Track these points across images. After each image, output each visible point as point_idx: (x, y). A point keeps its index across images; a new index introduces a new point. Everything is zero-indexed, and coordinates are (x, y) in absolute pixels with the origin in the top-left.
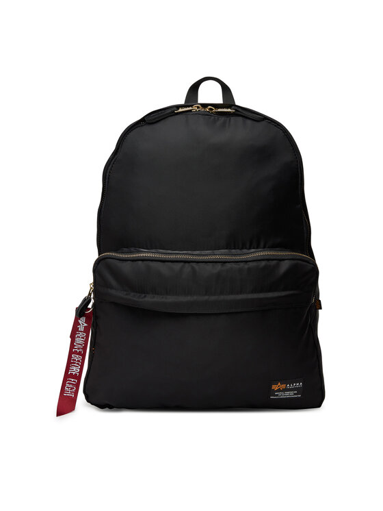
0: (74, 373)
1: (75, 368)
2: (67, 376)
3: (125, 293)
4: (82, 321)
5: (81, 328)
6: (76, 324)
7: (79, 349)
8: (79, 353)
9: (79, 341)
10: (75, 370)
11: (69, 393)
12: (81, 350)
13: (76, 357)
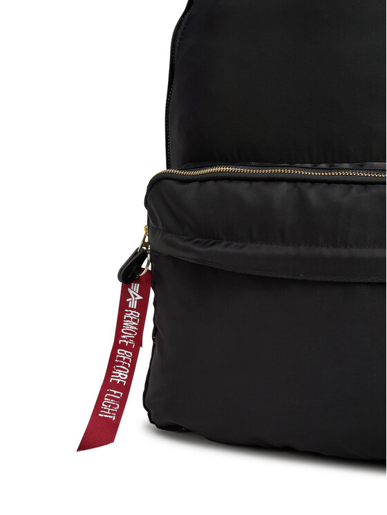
0: (119, 380)
1: (120, 373)
2: (107, 385)
3: (186, 238)
4: (134, 290)
5: (133, 304)
6: (125, 295)
7: (128, 339)
8: (129, 348)
9: (129, 325)
10: (120, 375)
11: (107, 414)
12: (131, 342)
13: (124, 354)
